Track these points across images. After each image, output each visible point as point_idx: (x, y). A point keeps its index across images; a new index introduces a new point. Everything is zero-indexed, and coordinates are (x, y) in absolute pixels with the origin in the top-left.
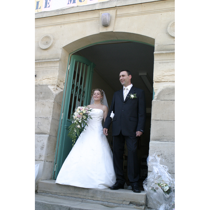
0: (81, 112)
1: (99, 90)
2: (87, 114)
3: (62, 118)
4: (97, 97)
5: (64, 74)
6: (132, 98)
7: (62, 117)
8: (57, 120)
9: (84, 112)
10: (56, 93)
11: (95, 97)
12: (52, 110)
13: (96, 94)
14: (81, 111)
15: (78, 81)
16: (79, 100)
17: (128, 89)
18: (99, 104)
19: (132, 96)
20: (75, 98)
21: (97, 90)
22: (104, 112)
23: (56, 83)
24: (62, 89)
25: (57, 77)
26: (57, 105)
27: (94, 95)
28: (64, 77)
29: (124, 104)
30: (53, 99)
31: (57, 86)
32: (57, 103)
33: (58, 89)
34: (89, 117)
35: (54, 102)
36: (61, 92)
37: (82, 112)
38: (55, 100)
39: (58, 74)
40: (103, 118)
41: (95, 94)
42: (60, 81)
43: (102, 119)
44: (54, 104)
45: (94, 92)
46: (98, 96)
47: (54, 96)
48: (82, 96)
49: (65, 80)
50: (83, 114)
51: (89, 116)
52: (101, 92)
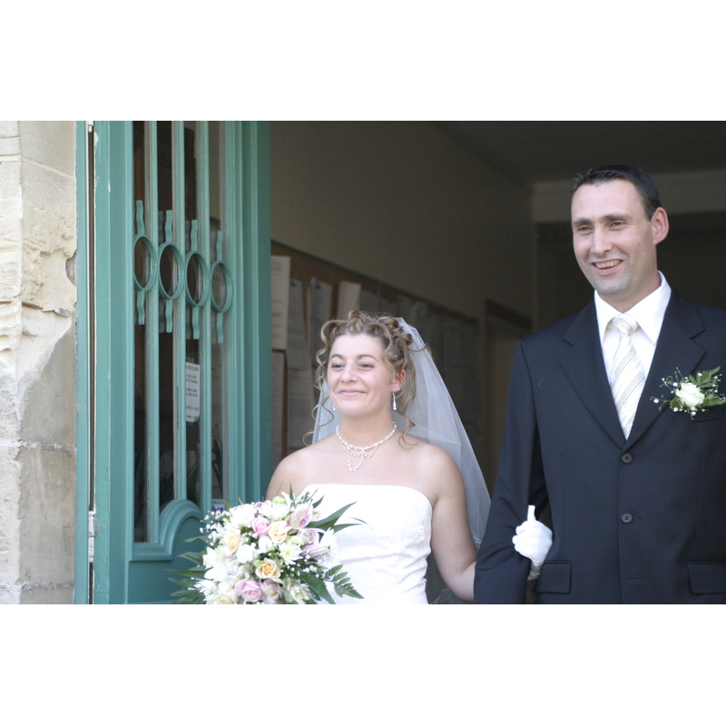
0: (263, 556)
1: (373, 330)
2: (313, 561)
3: (91, 552)
4: (358, 387)
5: (63, 181)
6: (686, 407)
7: (91, 541)
8: (60, 586)
9: (290, 555)
10: (22, 375)
11: (341, 387)
12: (17, 523)
13: (350, 362)
14: (265, 545)
15: (165, 203)
16: (193, 349)
17: (639, 328)
18: (384, 446)
19: (690, 395)
20: (166, 340)
21: (355, 332)
22: (434, 503)
23: (17, 289)
24: (60, 314)
25: (17, 237)
26: (45, 465)
27: (333, 375)
28: (69, 208)
29: (627, 458)
30: (12, 428)
31: (24, 305)
32: (44, 449)
33: (33, 332)
34: (330, 586)
35: (21, 454)
36: (65, 344)
37: (275, 554)
38: (22, 434)
39: (18, 201)
40: (428, 551)
41: (337, 361)
42: (43, 253)
43: (424, 564)
44: (24, 468)
45: (331, 341)
46: (368, 377)
47: (17, 401)
48: (215, 311)
49: (72, 231)
50: (286, 572)
51: (333, 571)
52: (386, 342)
